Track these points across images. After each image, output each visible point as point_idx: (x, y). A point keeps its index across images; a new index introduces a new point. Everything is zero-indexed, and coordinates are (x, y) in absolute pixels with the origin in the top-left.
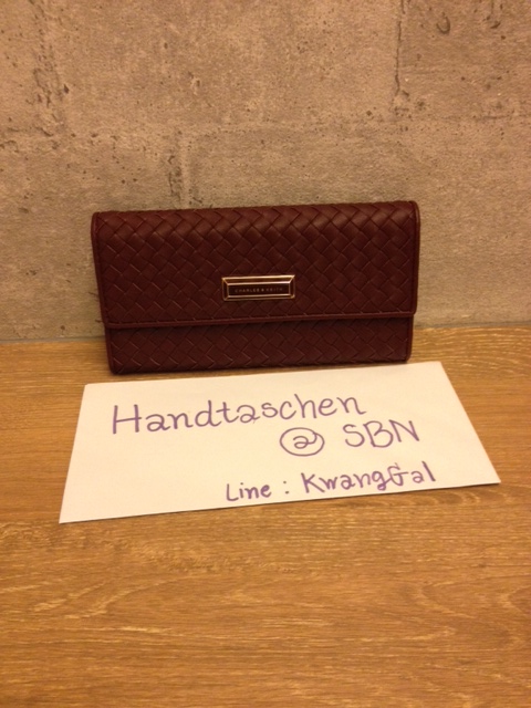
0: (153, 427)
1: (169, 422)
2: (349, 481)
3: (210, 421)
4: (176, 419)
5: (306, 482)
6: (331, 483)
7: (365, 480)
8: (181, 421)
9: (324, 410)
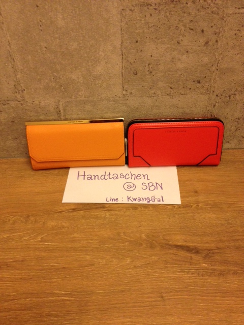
0: (89, 178)
1: (93, 177)
2: (140, 199)
3: (105, 178)
4: (95, 177)
5: (128, 198)
6: (135, 200)
7: (144, 200)
8: (97, 177)
9: (138, 178)
